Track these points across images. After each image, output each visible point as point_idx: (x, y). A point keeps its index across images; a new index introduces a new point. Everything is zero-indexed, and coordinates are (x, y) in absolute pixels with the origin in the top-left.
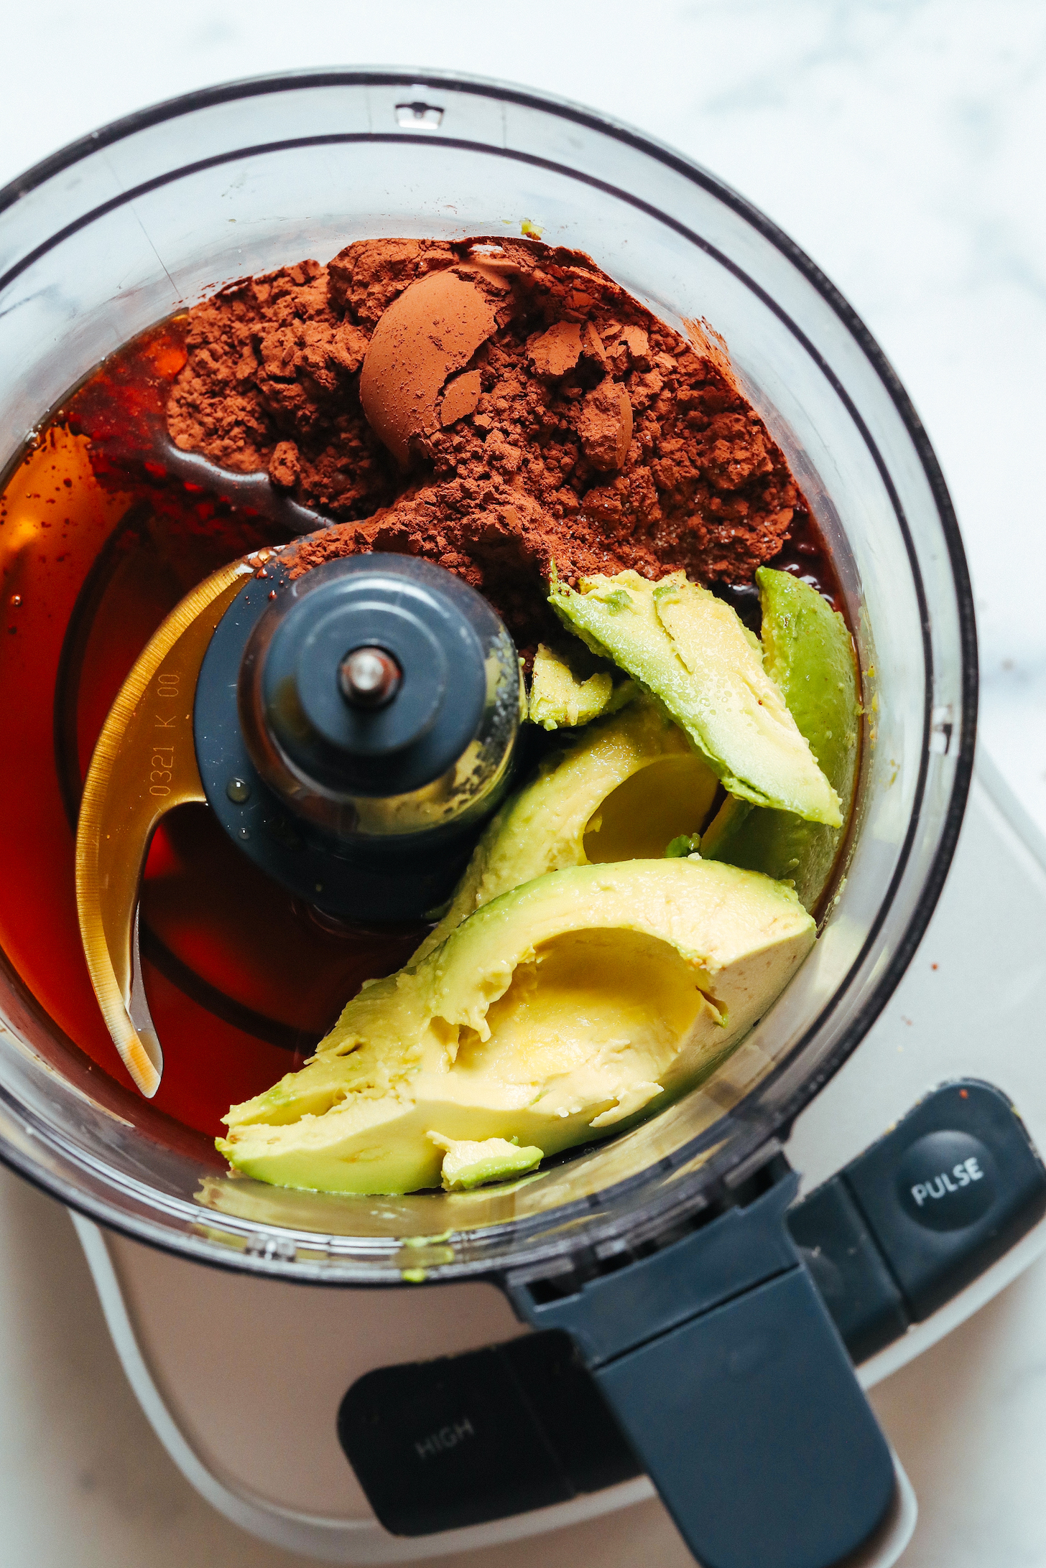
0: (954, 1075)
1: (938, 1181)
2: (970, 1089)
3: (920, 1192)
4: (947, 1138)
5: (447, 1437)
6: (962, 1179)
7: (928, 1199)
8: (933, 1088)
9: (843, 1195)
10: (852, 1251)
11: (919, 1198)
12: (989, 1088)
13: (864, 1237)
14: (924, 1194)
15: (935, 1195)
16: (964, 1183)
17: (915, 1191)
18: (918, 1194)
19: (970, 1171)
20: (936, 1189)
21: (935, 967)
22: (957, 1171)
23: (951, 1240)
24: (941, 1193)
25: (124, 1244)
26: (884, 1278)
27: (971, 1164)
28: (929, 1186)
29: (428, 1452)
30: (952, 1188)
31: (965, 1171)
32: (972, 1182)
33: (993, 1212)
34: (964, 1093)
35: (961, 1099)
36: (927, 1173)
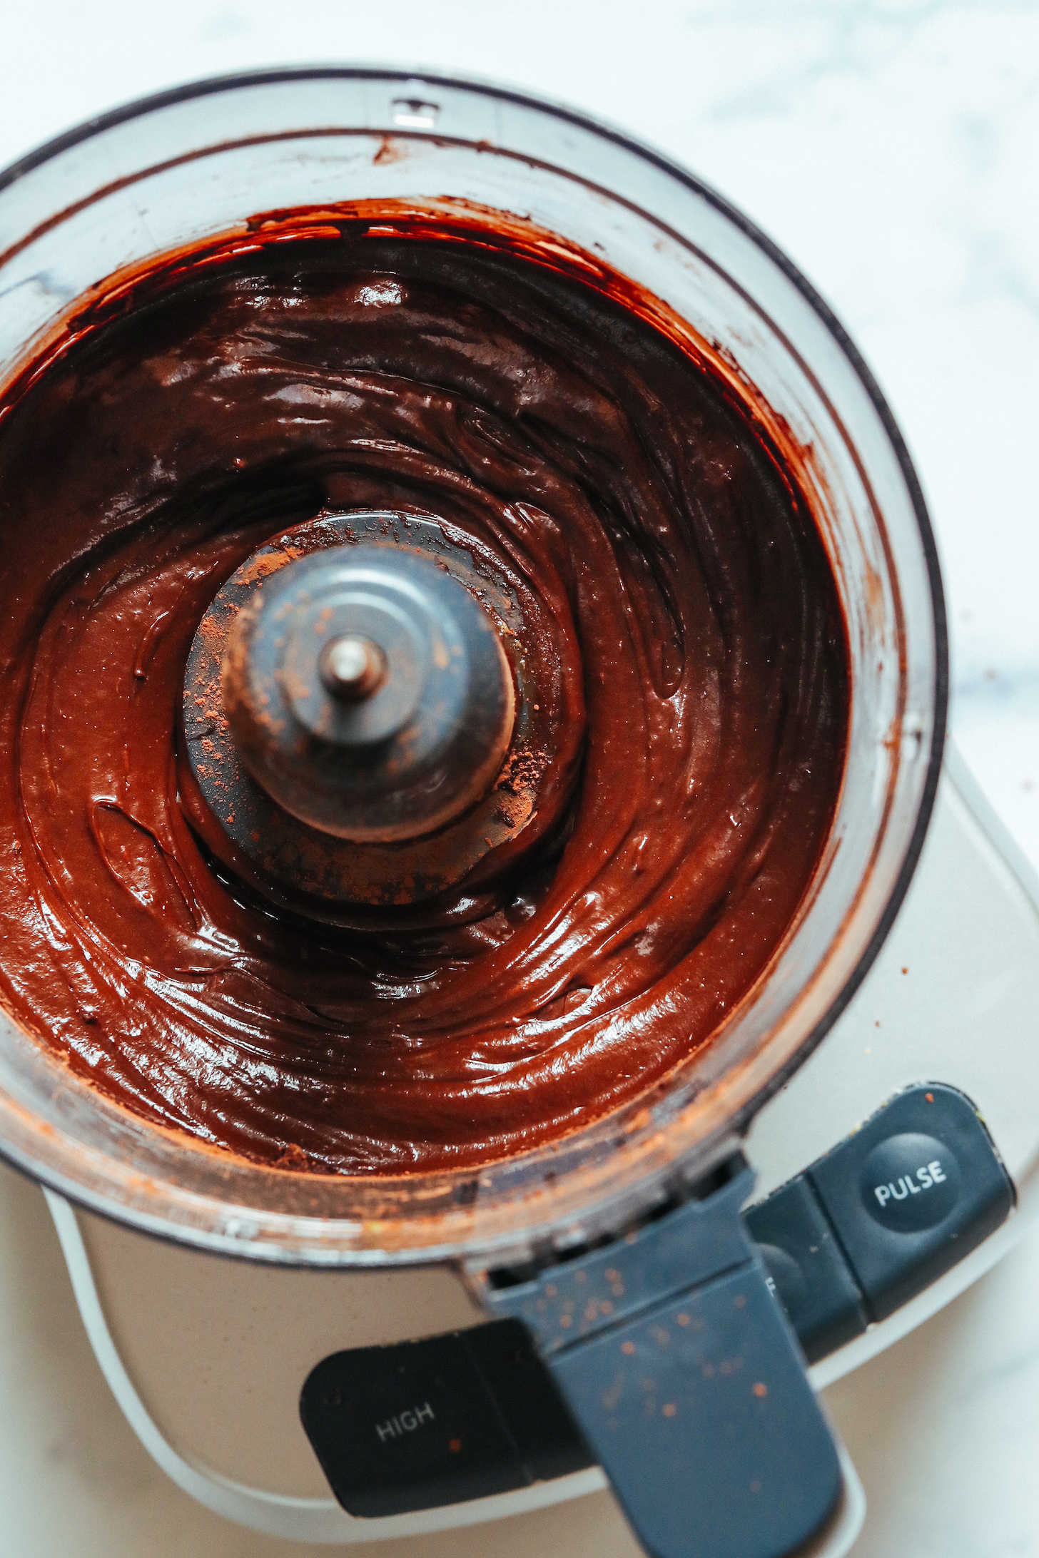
0: (921, 1079)
1: (901, 1182)
2: (937, 1093)
3: (883, 1192)
4: (910, 1142)
5: (408, 1420)
6: (925, 1181)
7: (891, 1200)
8: (900, 1091)
9: (807, 1195)
10: (814, 1249)
11: (882, 1200)
12: (955, 1092)
13: (826, 1235)
14: (887, 1195)
15: (898, 1197)
16: (926, 1186)
17: (878, 1191)
18: (882, 1195)
19: (933, 1174)
20: (899, 1191)
21: (905, 971)
22: (920, 1174)
23: (913, 1241)
24: (905, 1194)
25: (96, 1224)
26: (845, 1276)
27: (934, 1167)
28: (892, 1186)
29: (388, 1435)
30: (915, 1190)
31: (928, 1173)
32: (934, 1184)
33: (954, 1216)
34: (929, 1096)
35: (927, 1101)
36: (890, 1176)
